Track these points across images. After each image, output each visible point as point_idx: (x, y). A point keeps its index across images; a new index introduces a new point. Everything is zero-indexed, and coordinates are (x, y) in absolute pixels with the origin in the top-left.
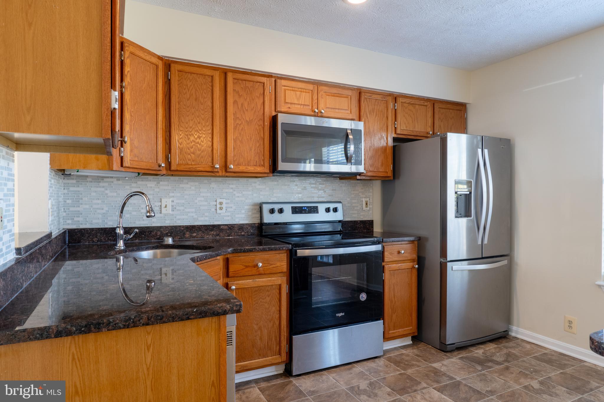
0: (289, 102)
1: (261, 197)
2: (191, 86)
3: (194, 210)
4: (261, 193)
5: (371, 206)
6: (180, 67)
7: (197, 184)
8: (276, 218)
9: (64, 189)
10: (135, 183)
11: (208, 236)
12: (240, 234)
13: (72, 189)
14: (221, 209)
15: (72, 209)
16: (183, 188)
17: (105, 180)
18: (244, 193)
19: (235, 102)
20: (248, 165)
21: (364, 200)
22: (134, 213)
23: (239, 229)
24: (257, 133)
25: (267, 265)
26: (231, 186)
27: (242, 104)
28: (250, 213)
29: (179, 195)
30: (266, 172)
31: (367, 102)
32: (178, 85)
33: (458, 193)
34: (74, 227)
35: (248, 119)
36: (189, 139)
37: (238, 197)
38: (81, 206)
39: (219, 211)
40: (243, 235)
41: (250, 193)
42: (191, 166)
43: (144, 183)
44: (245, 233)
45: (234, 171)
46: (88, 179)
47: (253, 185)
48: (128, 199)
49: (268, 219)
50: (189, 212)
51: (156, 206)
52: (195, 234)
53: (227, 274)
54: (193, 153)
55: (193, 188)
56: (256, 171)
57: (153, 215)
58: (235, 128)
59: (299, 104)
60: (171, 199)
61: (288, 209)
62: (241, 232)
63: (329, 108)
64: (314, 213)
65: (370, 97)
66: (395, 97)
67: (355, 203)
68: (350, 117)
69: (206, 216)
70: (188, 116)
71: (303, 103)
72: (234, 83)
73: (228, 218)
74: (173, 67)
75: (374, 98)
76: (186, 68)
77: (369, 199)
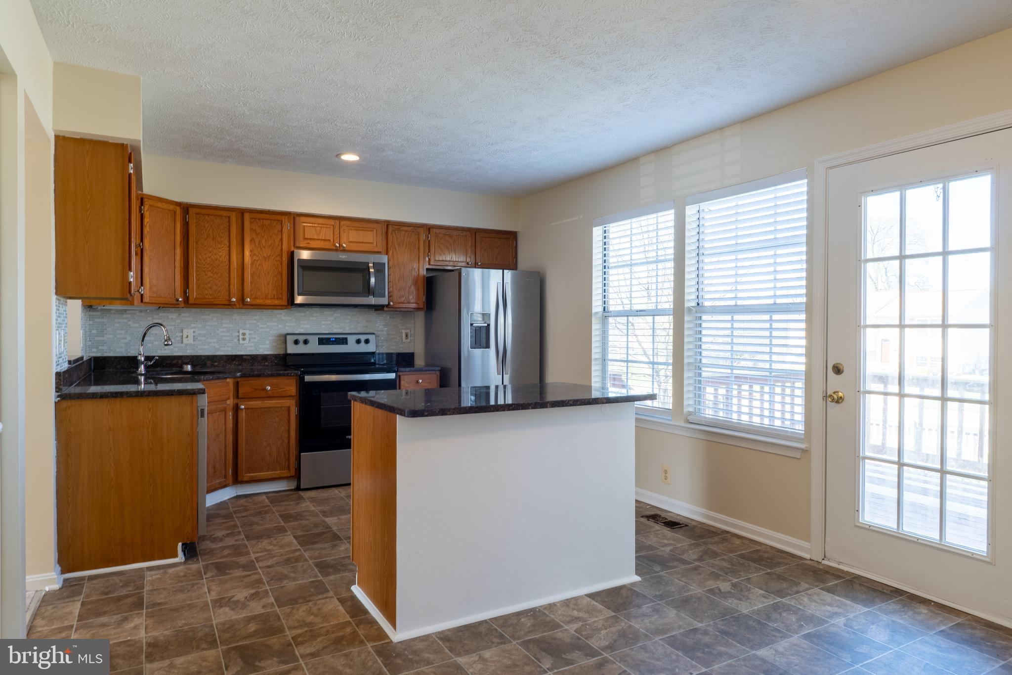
0: (309, 237)
1: (287, 328)
2: (208, 227)
3: (216, 340)
4: (287, 324)
5: (412, 338)
6: (198, 210)
7: (219, 315)
8: (301, 349)
9: (90, 320)
10: (157, 314)
11: (230, 366)
12: (263, 364)
13: (97, 320)
14: (244, 339)
15: (97, 338)
16: (204, 319)
17: (128, 312)
18: (268, 324)
19: (252, 239)
20: (266, 299)
21: (404, 332)
22: (156, 343)
23: (263, 359)
24: (274, 267)
25: (275, 389)
26: (254, 318)
27: (259, 241)
28: (275, 344)
29: (200, 325)
30: (284, 304)
31: (395, 234)
32: (196, 226)
33: (474, 325)
34: (99, 355)
35: (265, 255)
37: (262, 328)
38: (105, 335)
39: (241, 342)
40: (267, 366)
41: (276, 324)
42: (208, 300)
43: (164, 315)
44: (269, 363)
45: (250, 303)
46: (112, 312)
47: (279, 316)
48: (148, 330)
49: (292, 349)
50: (211, 343)
51: (177, 336)
52: (216, 364)
53: (237, 396)
54: (211, 288)
55: (215, 319)
56: (273, 304)
57: (170, 343)
58: (252, 264)
59: (319, 239)
60: (192, 330)
61: (314, 340)
62: (265, 362)
63: (352, 242)
64: (343, 344)
65: (399, 230)
66: (428, 228)
67: (394, 335)
68: (376, 250)
69: (228, 347)
70: (206, 254)
71: (323, 238)
72: (251, 222)
73: (251, 349)
74: (191, 211)
75: (403, 230)
76: (204, 211)
77: (409, 330)
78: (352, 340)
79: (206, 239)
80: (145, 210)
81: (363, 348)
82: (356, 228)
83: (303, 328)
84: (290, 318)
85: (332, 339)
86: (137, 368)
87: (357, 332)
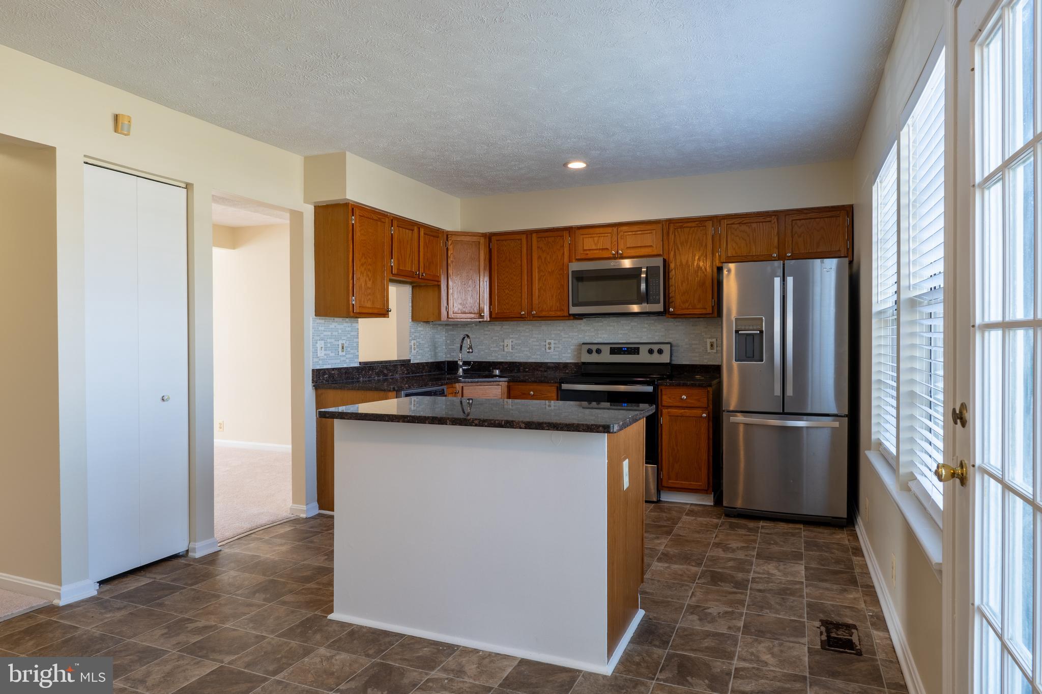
0: (587, 248)
2: (506, 251)
3: (528, 349)
4: (587, 334)
5: (719, 348)
6: (500, 237)
7: (530, 327)
8: (594, 358)
10: (487, 327)
11: (537, 372)
13: (450, 333)
14: (550, 348)
15: (450, 347)
16: (520, 330)
17: (469, 326)
18: (571, 334)
19: (539, 257)
20: (550, 311)
21: (709, 341)
22: (487, 351)
23: (564, 367)
24: (558, 281)
25: (539, 394)
26: (559, 328)
27: (545, 258)
28: (576, 353)
29: (517, 336)
30: (566, 315)
31: (678, 233)
32: (497, 251)
33: (741, 332)
35: (550, 270)
36: (505, 292)
37: (565, 338)
39: (548, 351)
40: (568, 373)
41: (576, 334)
42: (506, 314)
43: (493, 327)
44: (569, 371)
45: (537, 315)
48: (463, 340)
49: (587, 358)
50: (524, 351)
51: (500, 345)
52: (527, 370)
54: (508, 304)
55: (528, 330)
56: (556, 315)
57: (471, 351)
58: (539, 279)
59: (597, 249)
60: (511, 340)
61: (606, 350)
62: (565, 370)
63: (629, 247)
64: (634, 354)
65: (681, 227)
66: (716, 220)
67: (696, 344)
68: (655, 253)
69: (537, 355)
70: (504, 274)
71: (601, 248)
72: (538, 241)
73: (555, 357)
74: (494, 239)
75: (687, 227)
76: (503, 238)
77: (715, 339)
78: (644, 350)
79: (504, 261)
80: (449, 244)
81: (656, 359)
82: (634, 233)
83: (601, 338)
84: (589, 328)
85: (623, 349)
86: (457, 370)
87: (654, 341)
